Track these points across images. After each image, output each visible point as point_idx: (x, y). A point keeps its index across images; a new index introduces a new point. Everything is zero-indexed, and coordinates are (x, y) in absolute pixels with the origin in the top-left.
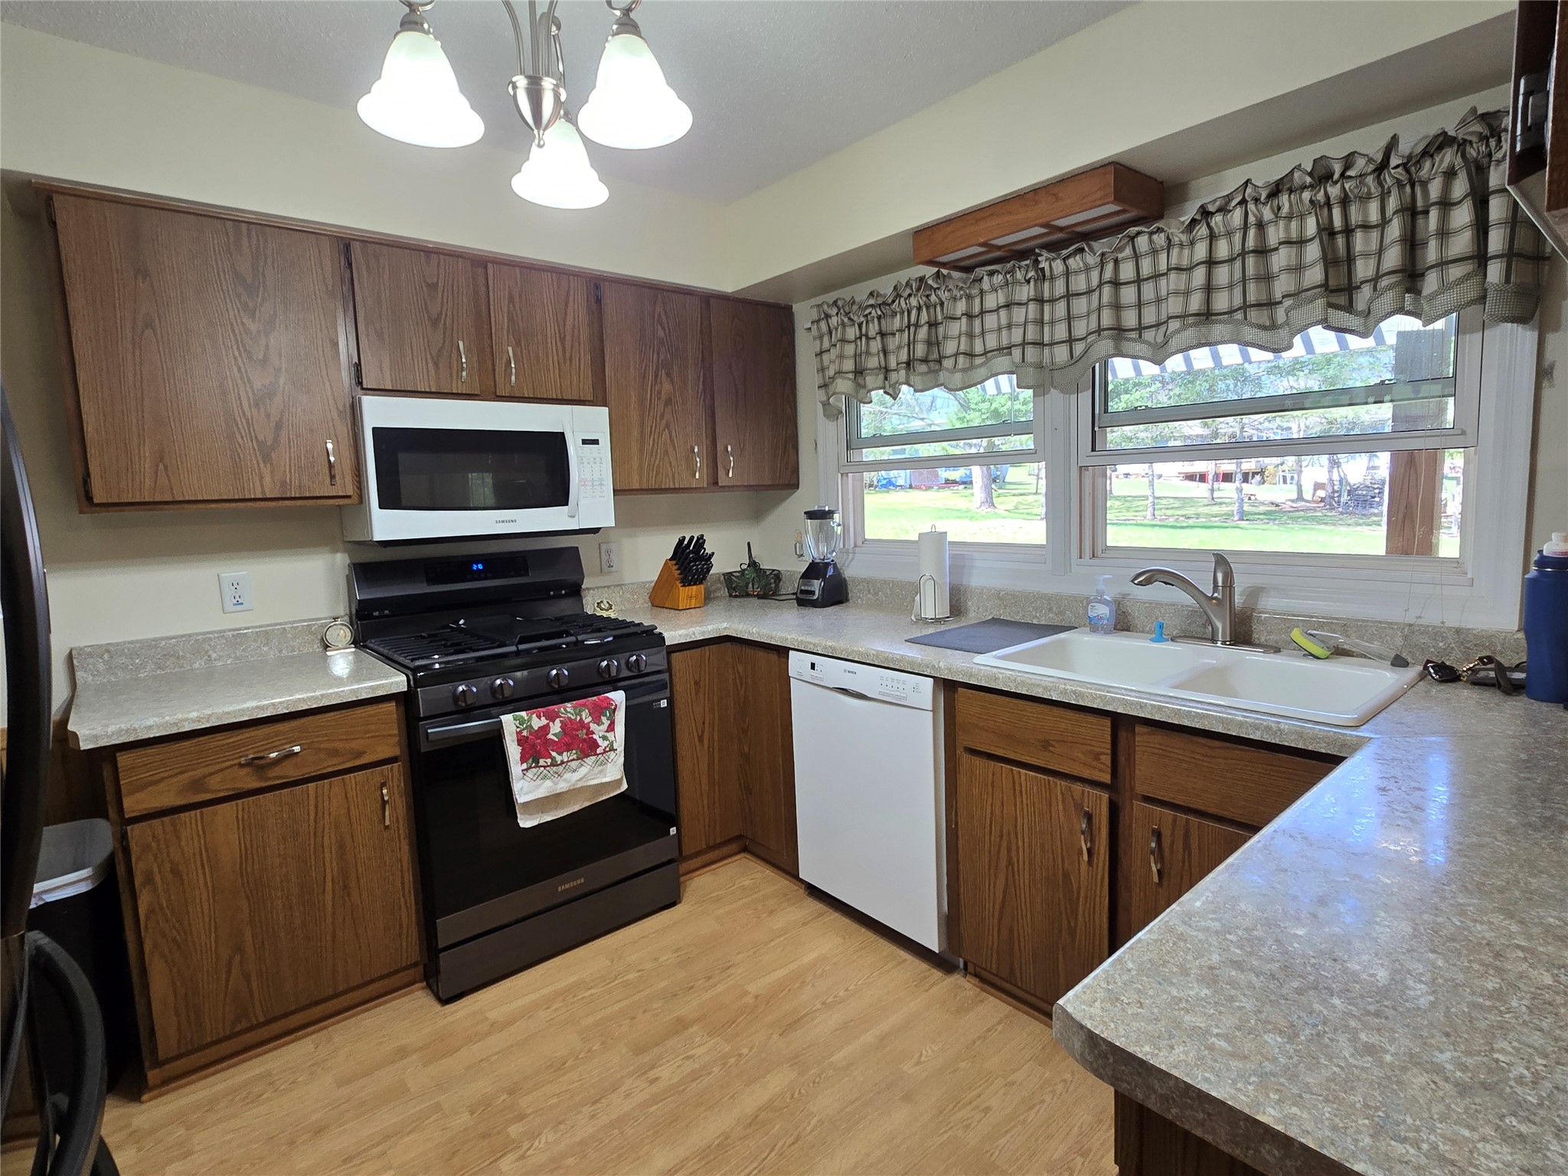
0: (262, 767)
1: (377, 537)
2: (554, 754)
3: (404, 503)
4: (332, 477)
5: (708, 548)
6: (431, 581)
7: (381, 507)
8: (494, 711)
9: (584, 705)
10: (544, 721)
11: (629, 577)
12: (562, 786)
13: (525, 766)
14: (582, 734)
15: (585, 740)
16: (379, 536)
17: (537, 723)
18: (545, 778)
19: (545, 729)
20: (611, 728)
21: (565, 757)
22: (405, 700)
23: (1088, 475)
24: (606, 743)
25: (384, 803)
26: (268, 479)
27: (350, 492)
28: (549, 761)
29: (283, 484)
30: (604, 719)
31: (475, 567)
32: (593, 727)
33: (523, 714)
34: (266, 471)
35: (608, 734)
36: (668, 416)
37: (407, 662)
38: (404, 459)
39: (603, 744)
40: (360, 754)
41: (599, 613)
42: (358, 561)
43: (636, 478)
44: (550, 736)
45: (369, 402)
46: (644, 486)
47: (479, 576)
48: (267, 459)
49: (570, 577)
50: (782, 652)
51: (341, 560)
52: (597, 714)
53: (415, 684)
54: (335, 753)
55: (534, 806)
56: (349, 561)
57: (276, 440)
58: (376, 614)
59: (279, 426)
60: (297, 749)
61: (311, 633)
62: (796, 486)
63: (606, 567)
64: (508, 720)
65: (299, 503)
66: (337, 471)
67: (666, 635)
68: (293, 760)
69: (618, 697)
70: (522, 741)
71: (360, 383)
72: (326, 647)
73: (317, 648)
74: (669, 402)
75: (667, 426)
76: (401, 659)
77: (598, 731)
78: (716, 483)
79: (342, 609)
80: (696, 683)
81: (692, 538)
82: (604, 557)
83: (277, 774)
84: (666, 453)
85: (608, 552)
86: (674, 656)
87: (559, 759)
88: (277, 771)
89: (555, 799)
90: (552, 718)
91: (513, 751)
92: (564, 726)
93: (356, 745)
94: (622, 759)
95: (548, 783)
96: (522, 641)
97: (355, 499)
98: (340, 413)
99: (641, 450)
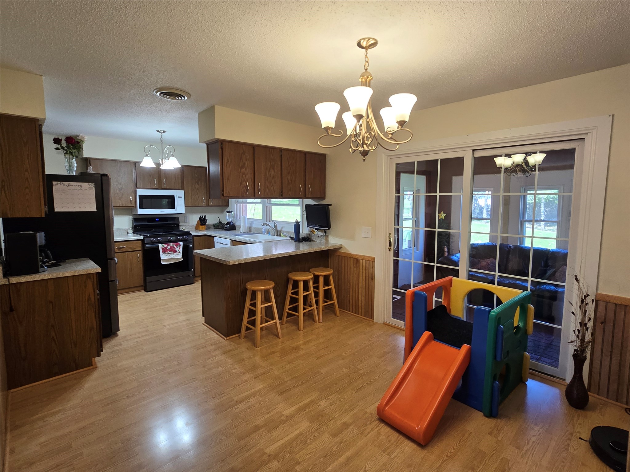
0: (119, 249)
1: (138, 214)
2: (168, 252)
3: (143, 208)
4: (131, 203)
5: (207, 218)
6: (148, 222)
7: (140, 208)
8: (158, 243)
9: (175, 244)
10: (167, 246)
11: (191, 223)
12: (170, 258)
13: (163, 253)
14: (174, 249)
15: (174, 250)
16: (139, 213)
17: (165, 246)
18: (166, 256)
19: (167, 247)
20: (180, 249)
21: (170, 252)
22: (142, 241)
23: (268, 207)
24: (179, 251)
25: (138, 257)
26: (120, 204)
27: (134, 206)
28: (167, 253)
29: (123, 204)
30: (178, 247)
31: (157, 220)
32: (176, 248)
33: (163, 244)
34: (120, 202)
35: (179, 250)
36: (198, 192)
37: (143, 235)
38: (144, 200)
39: (178, 251)
40: (135, 249)
41: (183, 230)
42: (134, 218)
43: (190, 204)
44: (168, 249)
45: (138, 190)
46: (192, 205)
47: (157, 221)
48: (120, 200)
49: (176, 222)
50: (214, 237)
51: (131, 217)
52: (177, 246)
53: (144, 238)
54: (131, 248)
55: (164, 260)
56: (132, 218)
57: (122, 197)
58: (137, 227)
59: (123, 194)
60: (125, 246)
61: (125, 230)
62: (228, 206)
63: (185, 221)
64: (160, 245)
65: (125, 207)
66: (132, 202)
67: (192, 233)
68: (124, 248)
69: (181, 243)
70: (162, 249)
71: (136, 187)
72: (128, 233)
73: (126, 233)
74: (198, 189)
75: (197, 194)
76: (142, 234)
77: (177, 249)
78: (209, 205)
79: (131, 226)
80: (199, 243)
81: (203, 216)
82: (185, 219)
83: (122, 250)
84: (197, 199)
85: (186, 218)
86: (194, 238)
87: (169, 253)
88: (121, 250)
89: (169, 260)
90: (168, 245)
91: (161, 250)
92: (170, 247)
93: (134, 247)
94: (182, 254)
95: (167, 257)
96: (163, 232)
97: (135, 207)
98: (133, 192)
99: (191, 198)
